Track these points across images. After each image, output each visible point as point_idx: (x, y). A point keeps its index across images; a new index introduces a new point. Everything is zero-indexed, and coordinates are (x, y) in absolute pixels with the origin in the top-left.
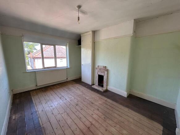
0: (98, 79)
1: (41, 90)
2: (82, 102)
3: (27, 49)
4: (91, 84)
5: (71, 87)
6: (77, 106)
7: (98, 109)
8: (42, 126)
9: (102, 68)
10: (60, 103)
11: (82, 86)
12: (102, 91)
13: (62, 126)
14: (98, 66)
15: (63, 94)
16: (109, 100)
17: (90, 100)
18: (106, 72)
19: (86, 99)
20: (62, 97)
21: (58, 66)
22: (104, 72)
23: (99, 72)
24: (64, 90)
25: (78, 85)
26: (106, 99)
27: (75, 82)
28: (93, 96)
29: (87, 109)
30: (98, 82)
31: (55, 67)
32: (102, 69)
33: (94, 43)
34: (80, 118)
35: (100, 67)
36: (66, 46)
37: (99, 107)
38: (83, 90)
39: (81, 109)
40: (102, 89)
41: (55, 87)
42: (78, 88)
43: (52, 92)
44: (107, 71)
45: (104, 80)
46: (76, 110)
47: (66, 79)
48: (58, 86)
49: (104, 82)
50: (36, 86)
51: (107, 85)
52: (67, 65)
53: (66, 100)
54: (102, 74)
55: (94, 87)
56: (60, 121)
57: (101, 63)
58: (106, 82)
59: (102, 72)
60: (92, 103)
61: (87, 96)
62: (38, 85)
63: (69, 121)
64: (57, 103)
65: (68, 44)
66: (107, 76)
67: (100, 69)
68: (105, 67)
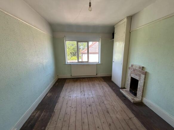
0: (130, 82)
1: (73, 80)
2: (97, 105)
3: (82, 47)
4: (120, 87)
5: (96, 83)
6: (89, 107)
7: (110, 125)
8: (54, 111)
9: (137, 68)
10: (78, 96)
11: (108, 86)
12: (132, 101)
13: (64, 120)
14: (132, 66)
15: (85, 89)
16: (135, 120)
17: (108, 106)
18: (143, 76)
19: (103, 102)
20: (83, 92)
21: (90, 61)
22: (140, 76)
23: (132, 73)
24: (89, 85)
25: (105, 83)
26: (132, 115)
27: (104, 80)
28: (115, 103)
29: (96, 116)
30: (129, 87)
31: (87, 62)
32: (136, 70)
33: (130, 32)
34: (83, 123)
35: (134, 67)
36: (99, 42)
37: (113, 122)
38: (107, 90)
39: (91, 113)
40: (133, 99)
41: (84, 80)
42: (102, 86)
43: (79, 84)
44: (146, 74)
45: (139, 86)
46: (85, 111)
47: (96, 74)
48: (86, 80)
49: (138, 90)
50: (71, 76)
51: (143, 95)
52: (99, 61)
53: (84, 96)
54: (137, 78)
55: (123, 91)
56: (67, 114)
57: (137, 61)
58: (142, 91)
59: (136, 75)
60: (108, 112)
61: (107, 100)
62: (72, 75)
63: (72, 119)
64: (75, 95)
65: (100, 39)
66: (144, 82)
67: (134, 70)
68: (143, 67)
